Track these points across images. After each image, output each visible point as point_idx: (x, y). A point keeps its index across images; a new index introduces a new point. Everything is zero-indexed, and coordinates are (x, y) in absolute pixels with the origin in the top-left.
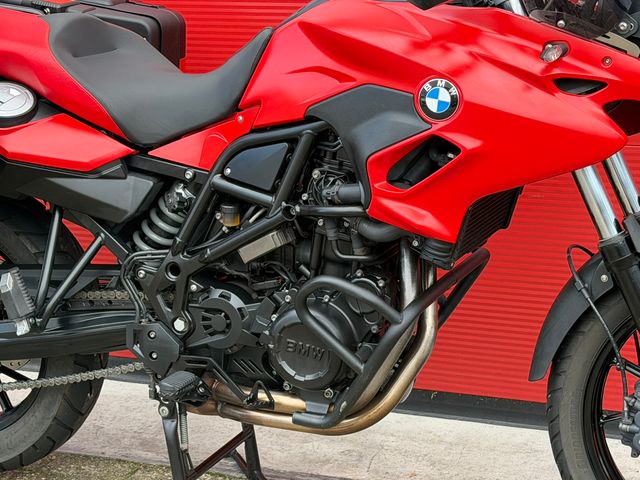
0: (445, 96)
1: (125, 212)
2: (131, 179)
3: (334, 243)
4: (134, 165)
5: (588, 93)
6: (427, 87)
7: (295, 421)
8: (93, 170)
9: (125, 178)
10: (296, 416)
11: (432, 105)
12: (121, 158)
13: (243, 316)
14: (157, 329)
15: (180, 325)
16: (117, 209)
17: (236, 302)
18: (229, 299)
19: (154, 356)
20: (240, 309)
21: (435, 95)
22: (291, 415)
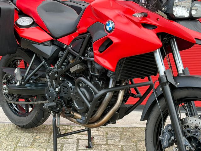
0: (111, 26)
1: (49, 56)
2: (52, 46)
3: (90, 69)
4: (54, 43)
5: (152, 29)
6: (107, 23)
7: (77, 121)
8: (42, 43)
9: (50, 46)
10: (78, 120)
11: (108, 28)
12: (50, 40)
13: (71, 89)
14: (51, 90)
15: (57, 90)
16: (47, 54)
17: (70, 85)
18: (69, 83)
19: (50, 98)
20: (71, 87)
21: (109, 25)
22: (76, 119)
